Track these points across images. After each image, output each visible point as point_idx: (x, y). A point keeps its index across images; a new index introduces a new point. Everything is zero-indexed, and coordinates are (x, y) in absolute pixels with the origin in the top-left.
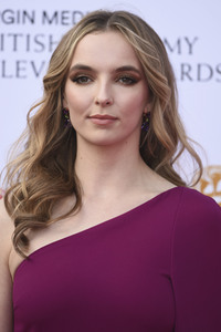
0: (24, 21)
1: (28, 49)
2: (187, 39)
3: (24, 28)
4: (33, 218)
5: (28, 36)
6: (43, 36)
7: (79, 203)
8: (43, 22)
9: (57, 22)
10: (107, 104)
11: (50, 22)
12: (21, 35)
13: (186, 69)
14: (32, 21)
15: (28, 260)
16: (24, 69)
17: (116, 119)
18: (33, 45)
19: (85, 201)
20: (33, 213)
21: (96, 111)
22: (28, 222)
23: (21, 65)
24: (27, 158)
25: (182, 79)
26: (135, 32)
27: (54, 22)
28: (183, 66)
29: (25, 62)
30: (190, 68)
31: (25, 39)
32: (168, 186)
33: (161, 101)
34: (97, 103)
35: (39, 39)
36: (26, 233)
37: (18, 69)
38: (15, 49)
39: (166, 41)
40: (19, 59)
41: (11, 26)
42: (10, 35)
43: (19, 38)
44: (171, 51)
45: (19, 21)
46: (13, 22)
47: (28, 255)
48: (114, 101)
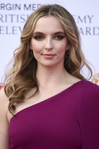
0: (16, 9)
1: (18, 21)
2: (88, 16)
3: (16, 12)
4: (18, 98)
5: (18, 16)
6: (24, 15)
7: (38, 90)
8: (25, 9)
9: (30, 9)
11: (27, 9)
12: (15, 15)
13: (88, 30)
14: (20, 9)
15: (15, 116)
16: (16, 30)
17: (55, 55)
18: (20, 19)
21: (45, 52)
23: (15, 28)
24: (14, 72)
25: (87, 34)
26: (62, 16)
27: (29, 9)
28: (87, 28)
29: (16, 27)
30: (90, 29)
31: (16, 16)
32: (77, 80)
33: (74, 46)
34: (46, 49)
35: (23, 17)
37: (13, 30)
38: (12, 21)
39: (79, 17)
40: (13, 26)
41: (10, 11)
42: (9, 15)
43: (13, 16)
44: (82, 21)
45: (13, 9)
46: (11, 9)
47: (15, 114)
48: (54, 48)
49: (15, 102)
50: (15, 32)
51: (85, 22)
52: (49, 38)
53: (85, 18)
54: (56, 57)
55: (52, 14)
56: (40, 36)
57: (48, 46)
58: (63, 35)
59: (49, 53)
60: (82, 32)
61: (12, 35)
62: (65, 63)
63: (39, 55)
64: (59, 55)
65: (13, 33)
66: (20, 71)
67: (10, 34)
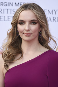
0: (10, 6)
1: (11, 13)
2: (54, 10)
3: (10, 7)
4: (10, 60)
5: (11, 9)
6: (15, 9)
7: (22, 56)
8: (15, 6)
9: (19, 6)
10: (28, 30)
11: (17, 6)
12: (9, 9)
14: (12, 5)
15: (8, 71)
16: (10, 18)
17: (32, 34)
18: (12, 12)
19: (24, 55)
20: (9, 59)
21: (25, 32)
22: (8, 61)
23: (9, 17)
25: (53, 21)
26: (36, 10)
27: (18, 5)
28: (53, 17)
29: (10, 16)
30: (55, 18)
32: (47, 50)
33: (44, 28)
34: (26, 30)
35: (14, 10)
36: (8, 64)
37: (8, 18)
38: (7, 13)
39: (49, 11)
40: (8, 16)
41: (6, 7)
42: (6, 9)
43: (8, 10)
44: (50, 13)
45: (8, 5)
46: (7, 6)
47: (8, 70)
48: (30, 29)
49: (8, 62)
50: (9, 20)
51: (52, 14)
52: (27, 23)
53: (52, 11)
54: (32, 35)
55: (29, 9)
56: (22, 23)
57: (27, 28)
58: (36, 22)
59: (28, 33)
60: (51, 20)
61: (7, 21)
62: (39, 39)
63: (22, 34)
64: (34, 34)
65: (8, 20)
66: (10, 44)
67: (6, 21)
